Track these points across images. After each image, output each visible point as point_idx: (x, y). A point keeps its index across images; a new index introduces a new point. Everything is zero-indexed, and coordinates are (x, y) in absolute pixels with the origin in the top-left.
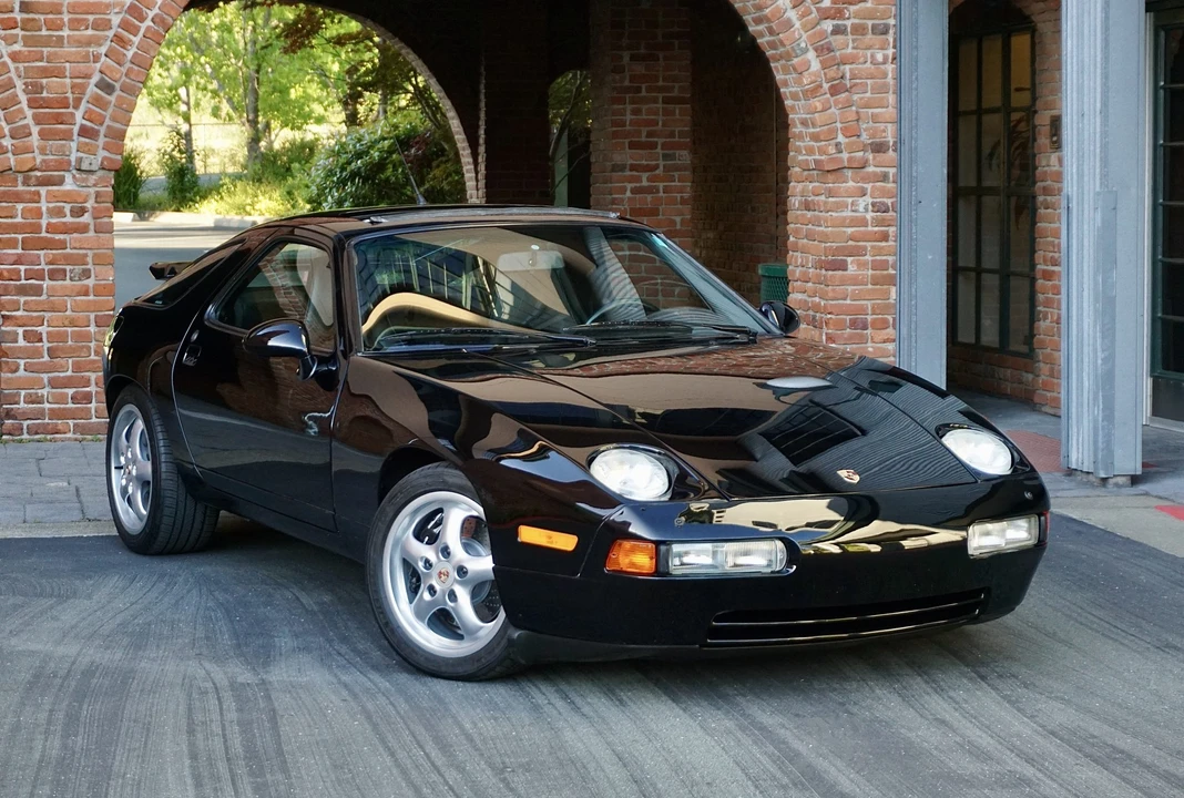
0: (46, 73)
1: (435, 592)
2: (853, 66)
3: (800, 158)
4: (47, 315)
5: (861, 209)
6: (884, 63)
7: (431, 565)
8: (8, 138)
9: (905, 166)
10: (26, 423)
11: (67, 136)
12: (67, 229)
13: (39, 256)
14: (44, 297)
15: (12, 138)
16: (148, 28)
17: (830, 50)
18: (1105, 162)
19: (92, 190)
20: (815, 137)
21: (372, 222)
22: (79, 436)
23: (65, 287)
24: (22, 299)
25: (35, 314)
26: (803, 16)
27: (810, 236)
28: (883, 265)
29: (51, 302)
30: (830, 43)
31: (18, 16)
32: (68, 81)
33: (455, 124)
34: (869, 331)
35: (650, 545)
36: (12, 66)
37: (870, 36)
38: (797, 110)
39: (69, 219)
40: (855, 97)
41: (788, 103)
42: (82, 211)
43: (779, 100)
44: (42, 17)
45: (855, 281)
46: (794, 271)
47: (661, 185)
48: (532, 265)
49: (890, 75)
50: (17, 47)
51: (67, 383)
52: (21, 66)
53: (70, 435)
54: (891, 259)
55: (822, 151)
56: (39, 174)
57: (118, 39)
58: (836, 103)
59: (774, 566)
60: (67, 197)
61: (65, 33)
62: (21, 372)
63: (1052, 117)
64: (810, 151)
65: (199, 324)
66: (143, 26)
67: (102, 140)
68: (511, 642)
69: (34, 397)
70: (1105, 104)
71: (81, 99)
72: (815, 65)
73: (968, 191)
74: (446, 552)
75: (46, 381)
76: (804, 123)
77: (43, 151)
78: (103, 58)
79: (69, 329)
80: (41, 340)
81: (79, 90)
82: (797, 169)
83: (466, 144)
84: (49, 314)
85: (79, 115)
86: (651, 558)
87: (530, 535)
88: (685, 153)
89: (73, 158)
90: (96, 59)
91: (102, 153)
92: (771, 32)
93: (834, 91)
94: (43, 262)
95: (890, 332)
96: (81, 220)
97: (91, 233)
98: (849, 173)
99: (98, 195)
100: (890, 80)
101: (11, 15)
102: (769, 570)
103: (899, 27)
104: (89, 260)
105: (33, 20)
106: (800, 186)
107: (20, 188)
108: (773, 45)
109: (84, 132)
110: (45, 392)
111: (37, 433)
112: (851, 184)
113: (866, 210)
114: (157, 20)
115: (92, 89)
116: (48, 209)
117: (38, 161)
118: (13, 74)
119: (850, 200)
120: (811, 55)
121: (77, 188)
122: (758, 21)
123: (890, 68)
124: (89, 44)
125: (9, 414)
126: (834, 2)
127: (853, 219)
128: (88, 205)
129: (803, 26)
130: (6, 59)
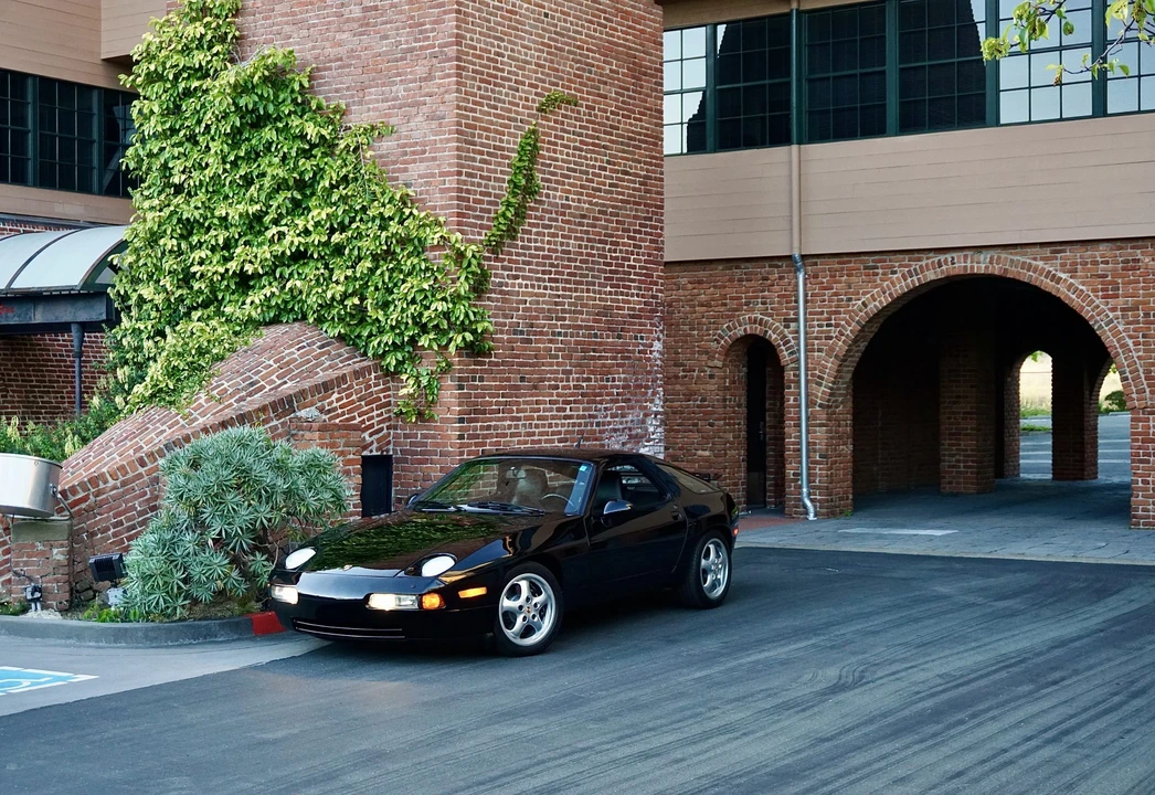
0: (1153, 364)
10: (1141, 521)
13: (1148, 446)
14: (1151, 465)
24: (1141, 465)
25: (1146, 472)
31: (1141, 340)
36: (1138, 362)
44: (1151, 340)
50: (1140, 354)
52: (1142, 362)
56: (1149, 409)
62: (1140, 498)
69: (1146, 509)
75: (1151, 502)
77: (1151, 399)
80: (1149, 484)
94: (1150, 449)
101: (1138, 339)
105: (1148, 341)
107: (1141, 416)
110: (1151, 507)
118: (1138, 366)
125: (1135, 516)
130: (1135, 359)
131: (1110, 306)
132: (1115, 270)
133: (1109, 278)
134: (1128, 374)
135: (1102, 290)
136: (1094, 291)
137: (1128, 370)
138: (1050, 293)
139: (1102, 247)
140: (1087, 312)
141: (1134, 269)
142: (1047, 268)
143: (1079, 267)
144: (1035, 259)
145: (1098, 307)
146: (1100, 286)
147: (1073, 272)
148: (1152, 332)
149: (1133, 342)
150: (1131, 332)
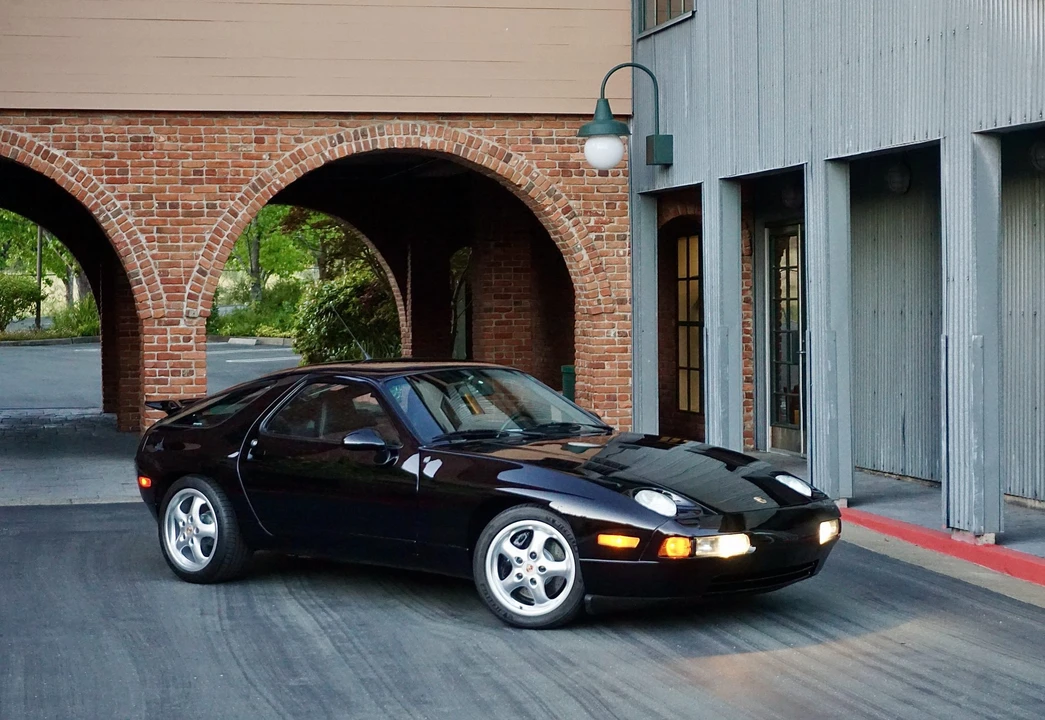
0: (171, 265)
2: (607, 258)
3: (580, 307)
4: (170, 395)
5: (612, 336)
6: (624, 255)
8: (150, 300)
9: (635, 312)
11: (182, 299)
12: (181, 349)
13: (166, 364)
14: (169, 385)
15: (152, 300)
16: (225, 241)
17: (594, 249)
18: (722, 312)
19: (195, 328)
20: (587, 296)
23: (180, 380)
24: (157, 387)
25: (164, 395)
26: (579, 231)
27: (586, 350)
28: (626, 366)
29: (173, 388)
30: (594, 245)
31: (156, 235)
32: (182, 269)
33: (392, 281)
34: (617, 402)
36: (152, 261)
37: (616, 241)
38: (578, 282)
39: (182, 343)
40: (608, 274)
41: (573, 277)
42: (189, 339)
43: (568, 276)
44: (168, 236)
45: (609, 374)
46: (578, 369)
47: (513, 320)
49: (627, 262)
50: (154, 252)
52: (157, 262)
54: (629, 362)
55: (591, 304)
56: (166, 319)
57: (209, 247)
58: (598, 278)
60: (180, 332)
61: (181, 244)
64: (585, 304)
67: (200, 301)
71: (189, 279)
72: (586, 258)
76: (581, 288)
77: (168, 307)
78: (201, 257)
81: (188, 274)
82: (579, 313)
83: (399, 294)
84: (172, 395)
88: (526, 301)
89: (184, 311)
90: (197, 258)
91: (200, 308)
92: (562, 239)
93: (596, 271)
94: (168, 367)
95: (629, 402)
96: (189, 344)
97: (194, 351)
98: (605, 316)
99: (197, 330)
100: (627, 265)
101: (152, 235)
103: (631, 236)
104: (193, 365)
105: (164, 237)
106: (581, 323)
107: (156, 327)
108: (563, 246)
109: (190, 296)
112: (606, 321)
113: (615, 334)
114: (229, 236)
115: (195, 273)
116: (171, 338)
117: (166, 312)
118: (153, 266)
119: (606, 331)
120: (584, 252)
121: (186, 327)
122: (556, 233)
123: (627, 258)
124: (193, 250)
126: (596, 222)
127: (608, 341)
128: (192, 336)
129: (579, 236)
130: (149, 258)
131: (116, 193)
132: (123, 149)
133: (115, 159)
134: (141, 276)
135: (108, 173)
136: (98, 173)
137: (141, 271)
138: (40, 175)
139: (107, 119)
140: (89, 200)
141: (146, 149)
142: (39, 142)
143: (77, 142)
144: (21, 130)
145: (103, 193)
146: (104, 168)
147: (70, 149)
148: (169, 226)
149: (146, 238)
150: (144, 226)
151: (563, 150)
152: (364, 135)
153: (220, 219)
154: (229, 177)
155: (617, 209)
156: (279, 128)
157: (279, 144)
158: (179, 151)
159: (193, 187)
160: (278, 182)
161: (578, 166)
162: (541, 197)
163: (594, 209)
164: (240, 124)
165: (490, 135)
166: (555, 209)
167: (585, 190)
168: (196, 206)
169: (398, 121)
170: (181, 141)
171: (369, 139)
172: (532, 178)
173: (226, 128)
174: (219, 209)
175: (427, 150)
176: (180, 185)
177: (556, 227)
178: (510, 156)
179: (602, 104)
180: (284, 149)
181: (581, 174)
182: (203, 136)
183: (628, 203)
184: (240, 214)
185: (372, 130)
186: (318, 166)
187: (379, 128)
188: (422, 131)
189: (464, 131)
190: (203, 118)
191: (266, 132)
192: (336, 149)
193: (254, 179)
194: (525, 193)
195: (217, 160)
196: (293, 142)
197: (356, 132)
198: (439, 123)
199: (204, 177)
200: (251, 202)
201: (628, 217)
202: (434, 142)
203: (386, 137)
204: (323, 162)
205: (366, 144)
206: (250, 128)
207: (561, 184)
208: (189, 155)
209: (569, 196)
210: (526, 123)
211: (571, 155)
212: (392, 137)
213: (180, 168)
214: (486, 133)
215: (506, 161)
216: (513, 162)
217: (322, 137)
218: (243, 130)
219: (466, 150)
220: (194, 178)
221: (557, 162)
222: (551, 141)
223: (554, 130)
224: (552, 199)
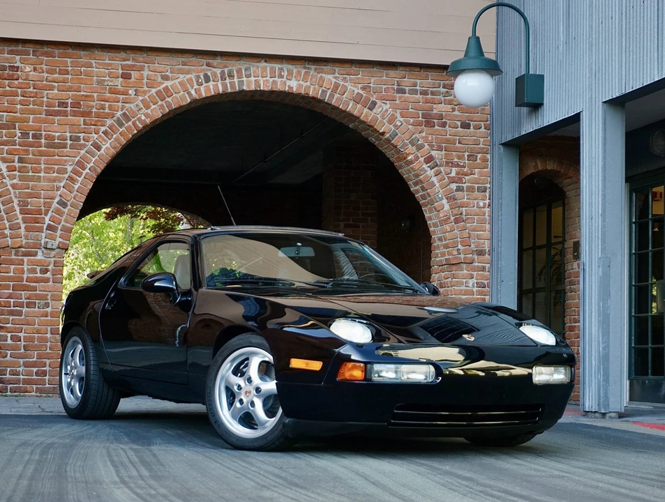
0: (31, 196)
1: (243, 403)
2: (467, 208)
3: (437, 259)
4: (24, 327)
5: (471, 285)
6: (484, 207)
7: (241, 388)
8: (8, 229)
9: (495, 262)
10: (9, 386)
11: (40, 230)
12: (37, 280)
13: (21, 295)
14: (23, 317)
15: (10, 229)
16: (87, 173)
17: (455, 199)
18: (604, 241)
19: (52, 260)
20: (446, 246)
21: (212, 229)
22: (38, 394)
23: (35, 312)
24: (11, 318)
25: (17, 326)
26: (440, 181)
29: (27, 320)
30: (454, 195)
31: (17, 164)
32: (42, 200)
35: (362, 365)
36: (12, 191)
37: (476, 193)
38: (436, 232)
39: (39, 275)
40: (468, 225)
41: (431, 229)
42: (46, 271)
44: (30, 166)
48: (297, 254)
49: (487, 214)
50: (15, 181)
51: (34, 365)
52: (17, 191)
53: (33, 394)
55: (449, 253)
56: (24, 250)
57: (70, 178)
58: (458, 228)
59: (428, 379)
60: (38, 263)
62: (8, 358)
63: (574, 242)
64: (443, 254)
65: (115, 289)
66: (85, 172)
67: (59, 232)
68: (285, 425)
69: (14, 371)
70: (604, 210)
71: (48, 210)
72: (447, 207)
73: (529, 291)
74: (249, 380)
75: (22, 363)
76: (440, 239)
77: (26, 238)
78: (62, 189)
79: (36, 335)
80: (20, 341)
81: (48, 205)
82: (436, 267)
84: (26, 326)
85: (47, 219)
86: (362, 371)
87: (296, 363)
89: (43, 242)
90: (58, 189)
91: (59, 240)
92: (423, 189)
93: (457, 221)
94: (23, 298)
96: (46, 275)
97: (51, 283)
98: (464, 266)
99: (55, 262)
100: (487, 217)
101: (13, 164)
102: (426, 381)
103: (492, 189)
104: (49, 297)
105: (25, 167)
106: (437, 275)
107: (13, 257)
108: (424, 197)
109: (49, 228)
110: (21, 369)
111: (15, 392)
112: (465, 271)
113: (474, 287)
114: (92, 169)
115: (55, 205)
116: (28, 269)
117: (24, 243)
118: (12, 195)
119: (465, 280)
120: (445, 201)
121: (43, 258)
122: (416, 184)
123: (487, 210)
124: (54, 181)
126: (457, 173)
127: (466, 291)
128: (50, 268)
129: (441, 186)
130: (9, 187)
137: (0, 200)
141: (11, 78)
148: (31, 156)
149: (7, 167)
150: (5, 155)
151: (427, 102)
152: (231, 76)
153: (83, 152)
154: (94, 110)
155: (478, 161)
156: (146, 65)
157: (145, 81)
158: (45, 82)
159: (57, 118)
160: (143, 118)
161: (440, 117)
162: (405, 145)
163: (456, 160)
164: (106, 58)
165: (355, 83)
166: (417, 158)
167: (448, 141)
168: (59, 138)
169: (265, 64)
170: (47, 72)
171: (236, 80)
172: (395, 126)
173: (93, 61)
174: (82, 142)
175: (292, 93)
176: (44, 116)
177: (417, 176)
178: (374, 104)
179: (473, 41)
180: (150, 86)
181: (444, 125)
182: (70, 68)
183: (489, 156)
184: (104, 147)
185: (239, 71)
186: (184, 103)
187: (246, 70)
188: (288, 75)
189: (330, 77)
190: (70, 51)
191: (132, 67)
192: (202, 88)
193: (119, 114)
194: (388, 141)
195: (82, 93)
196: (159, 79)
197: (223, 73)
198: (306, 68)
199: (69, 109)
200: (114, 136)
201: (489, 169)
202: (300, 86)
203: (252, 79)
204: (189, 100)
205: (232, 84)
206: (118, 63)
207: (424, 134)
208: (54, 87)
209: (431, 146)
210: (392, 73)
211: (435, 106)
212: (259, 79)
213: (45, 99)
214: (351, 80)
215: (371, 109)
216: (377, 110)
217: (188, 76)
218: (111, 64)
219: (332, 96)
220: (58, 109)
221: (420, 112)
222: (415, 92)
223: (418, 81)
224: (414, 148)
